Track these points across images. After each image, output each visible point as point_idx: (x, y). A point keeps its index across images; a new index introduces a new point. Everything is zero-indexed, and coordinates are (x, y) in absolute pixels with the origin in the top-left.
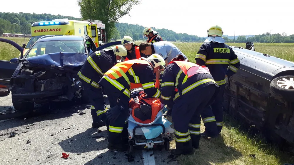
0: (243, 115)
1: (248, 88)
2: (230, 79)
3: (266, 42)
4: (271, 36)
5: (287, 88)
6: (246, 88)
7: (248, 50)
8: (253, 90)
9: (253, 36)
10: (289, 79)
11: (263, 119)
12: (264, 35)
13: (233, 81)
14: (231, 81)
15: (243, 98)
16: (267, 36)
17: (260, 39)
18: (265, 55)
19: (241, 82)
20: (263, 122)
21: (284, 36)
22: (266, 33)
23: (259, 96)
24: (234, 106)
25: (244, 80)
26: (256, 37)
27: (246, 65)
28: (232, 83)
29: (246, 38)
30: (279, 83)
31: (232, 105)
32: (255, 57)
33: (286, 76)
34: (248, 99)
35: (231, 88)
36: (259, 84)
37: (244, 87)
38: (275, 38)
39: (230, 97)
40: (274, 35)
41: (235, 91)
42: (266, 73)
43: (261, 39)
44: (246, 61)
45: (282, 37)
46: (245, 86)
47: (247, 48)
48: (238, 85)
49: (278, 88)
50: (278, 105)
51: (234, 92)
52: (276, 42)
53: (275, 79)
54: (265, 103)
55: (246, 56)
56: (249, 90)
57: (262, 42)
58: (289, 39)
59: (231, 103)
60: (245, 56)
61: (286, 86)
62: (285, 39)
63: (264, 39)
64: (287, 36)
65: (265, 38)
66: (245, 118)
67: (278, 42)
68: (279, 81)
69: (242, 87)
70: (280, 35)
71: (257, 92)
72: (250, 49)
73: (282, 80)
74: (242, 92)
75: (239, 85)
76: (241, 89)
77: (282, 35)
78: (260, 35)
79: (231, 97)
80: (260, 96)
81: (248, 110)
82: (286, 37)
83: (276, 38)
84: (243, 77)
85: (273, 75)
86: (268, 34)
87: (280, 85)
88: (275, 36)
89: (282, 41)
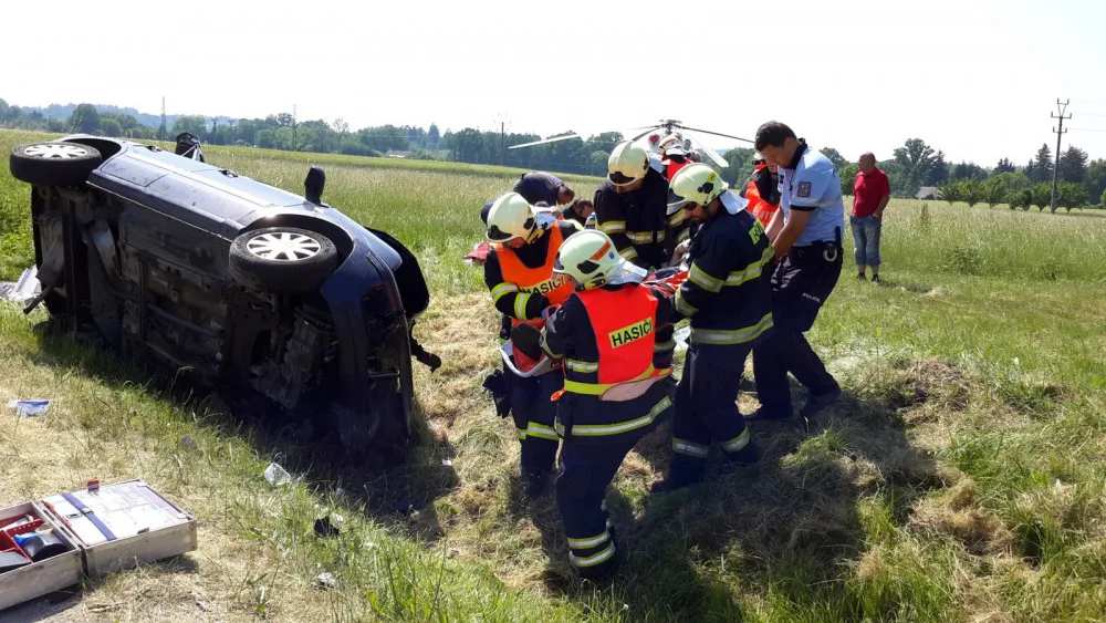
0: (164, 353)
1: (173, 267)
2: (119, 243)
3: (280, 147)
4: (295, 127)
5: (271, 257)
6: (169, 268)
7: (181, 158)
8: (187, 271)
9: (232, 121)
10: (279, 237)
11: (219, 355)
12: (270, 122)
13: (130, 249)
14: (124, 247)
15: (161, 300)
16: (281, 126)
17: (258, 135)
18: (225, 173)
19: (154, 251)
20: (218, 362)
21: (341, 130)
22: (280, 115)
23: (206, 289)
24: (134, 329)
25: (162, 244)
26: (245, 127)
27: (167, 198)
28: (127, 257)
29: (209, 127)
30: (251, 246)
31: (129, 327)
32: (194, 176)
33: (273, 229)
34: (175, 299)
35: (126, 273)
36: (204, 252)
37: (163, 265)
38: (309, 137)
39: (124, 301)
40: (308, 124)
41: (136, 279)
42: (221, 220)
43: (263, 135)
44: (168, 188)
45: (333, 134)
46: (167, 260)
47: (179, 151)
48: (147, 261)
49: (248, 257)
50: (254, 307)
51: (132, 282)
52: (315, 150)
53: (244, 235)
54: (223, 308)
55: (168, 172)
56: (178, 273)
57: (265, 144)
58: (357, 144)
59: (126, 321)
60: (163, 172)
61: (268, 252)
62: (344, 142)
63: (274, 135)
64: (351, 132)
65: (277, 135)
66: (169, 361)
67: (321, 150)
68: (252, 242)
69: (156, 266)
70: (327, 127)
71: (198, 278)
72: (190, 156)
73: (261, 239)
74: (159, 281)
75: (149, 259)
76: (154, 273)
77: (332, 127)
78: (257, 120)
79: (127, 302)
80: (208, 287)
81: (175, 335)
82: (346, 135)
83: (314, 136)
84: (159, 234)
85: (240, 227)
86: (286, 119)
87: (253, 251)
88: (309, 130)
89: (332, 149)
